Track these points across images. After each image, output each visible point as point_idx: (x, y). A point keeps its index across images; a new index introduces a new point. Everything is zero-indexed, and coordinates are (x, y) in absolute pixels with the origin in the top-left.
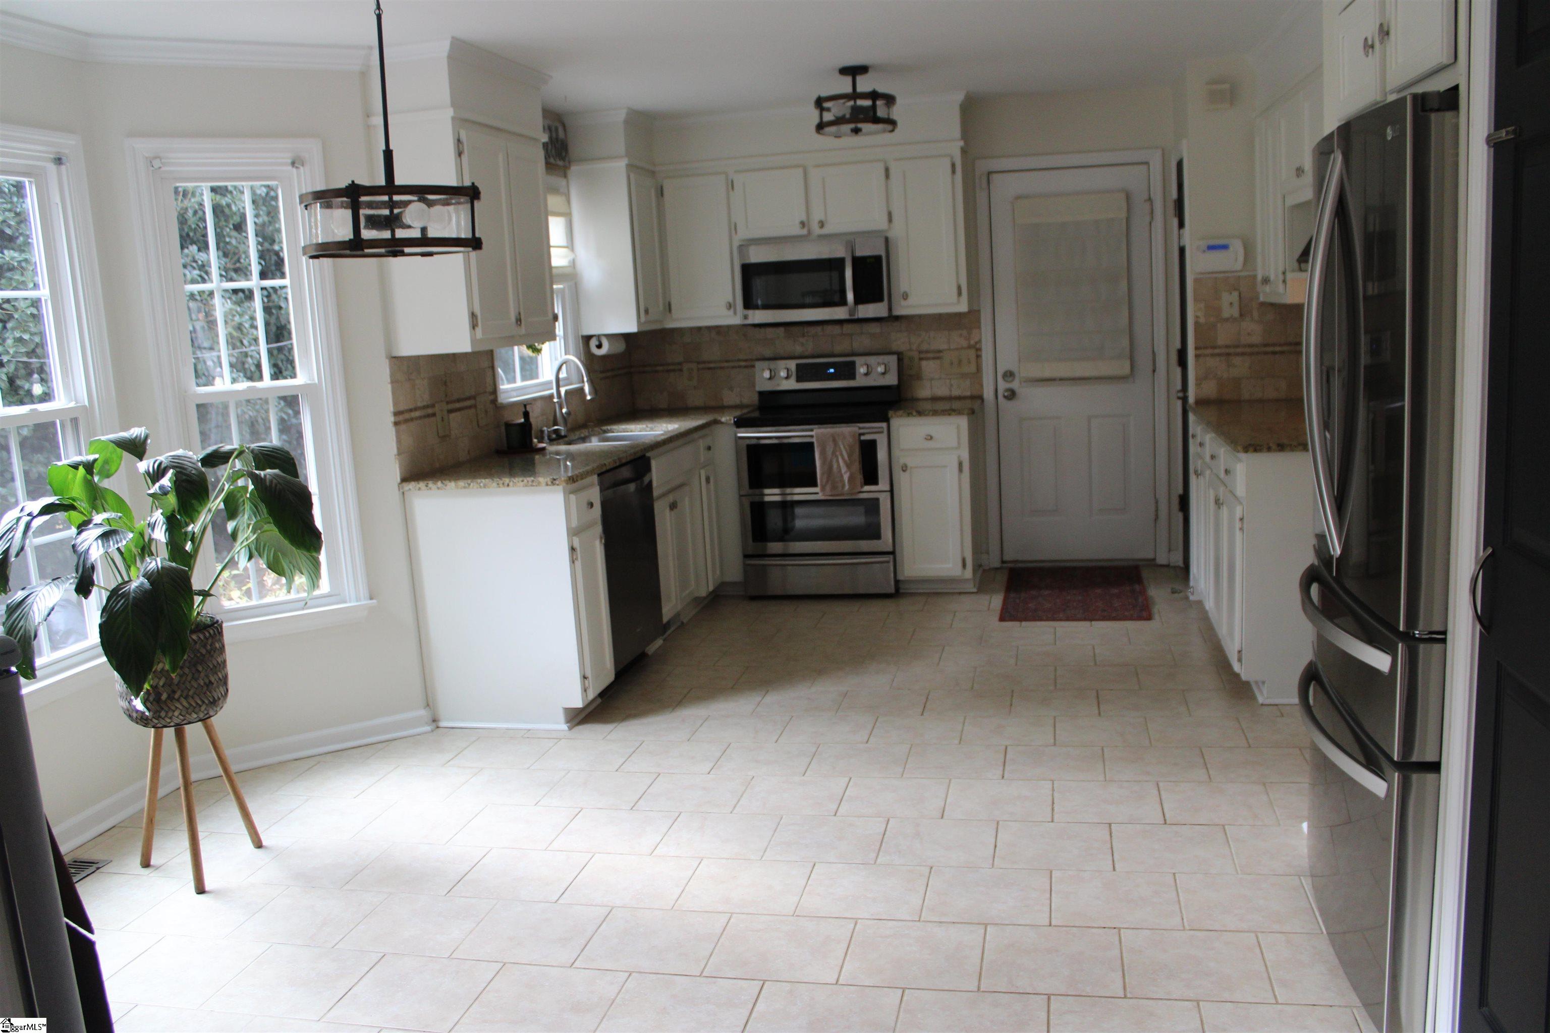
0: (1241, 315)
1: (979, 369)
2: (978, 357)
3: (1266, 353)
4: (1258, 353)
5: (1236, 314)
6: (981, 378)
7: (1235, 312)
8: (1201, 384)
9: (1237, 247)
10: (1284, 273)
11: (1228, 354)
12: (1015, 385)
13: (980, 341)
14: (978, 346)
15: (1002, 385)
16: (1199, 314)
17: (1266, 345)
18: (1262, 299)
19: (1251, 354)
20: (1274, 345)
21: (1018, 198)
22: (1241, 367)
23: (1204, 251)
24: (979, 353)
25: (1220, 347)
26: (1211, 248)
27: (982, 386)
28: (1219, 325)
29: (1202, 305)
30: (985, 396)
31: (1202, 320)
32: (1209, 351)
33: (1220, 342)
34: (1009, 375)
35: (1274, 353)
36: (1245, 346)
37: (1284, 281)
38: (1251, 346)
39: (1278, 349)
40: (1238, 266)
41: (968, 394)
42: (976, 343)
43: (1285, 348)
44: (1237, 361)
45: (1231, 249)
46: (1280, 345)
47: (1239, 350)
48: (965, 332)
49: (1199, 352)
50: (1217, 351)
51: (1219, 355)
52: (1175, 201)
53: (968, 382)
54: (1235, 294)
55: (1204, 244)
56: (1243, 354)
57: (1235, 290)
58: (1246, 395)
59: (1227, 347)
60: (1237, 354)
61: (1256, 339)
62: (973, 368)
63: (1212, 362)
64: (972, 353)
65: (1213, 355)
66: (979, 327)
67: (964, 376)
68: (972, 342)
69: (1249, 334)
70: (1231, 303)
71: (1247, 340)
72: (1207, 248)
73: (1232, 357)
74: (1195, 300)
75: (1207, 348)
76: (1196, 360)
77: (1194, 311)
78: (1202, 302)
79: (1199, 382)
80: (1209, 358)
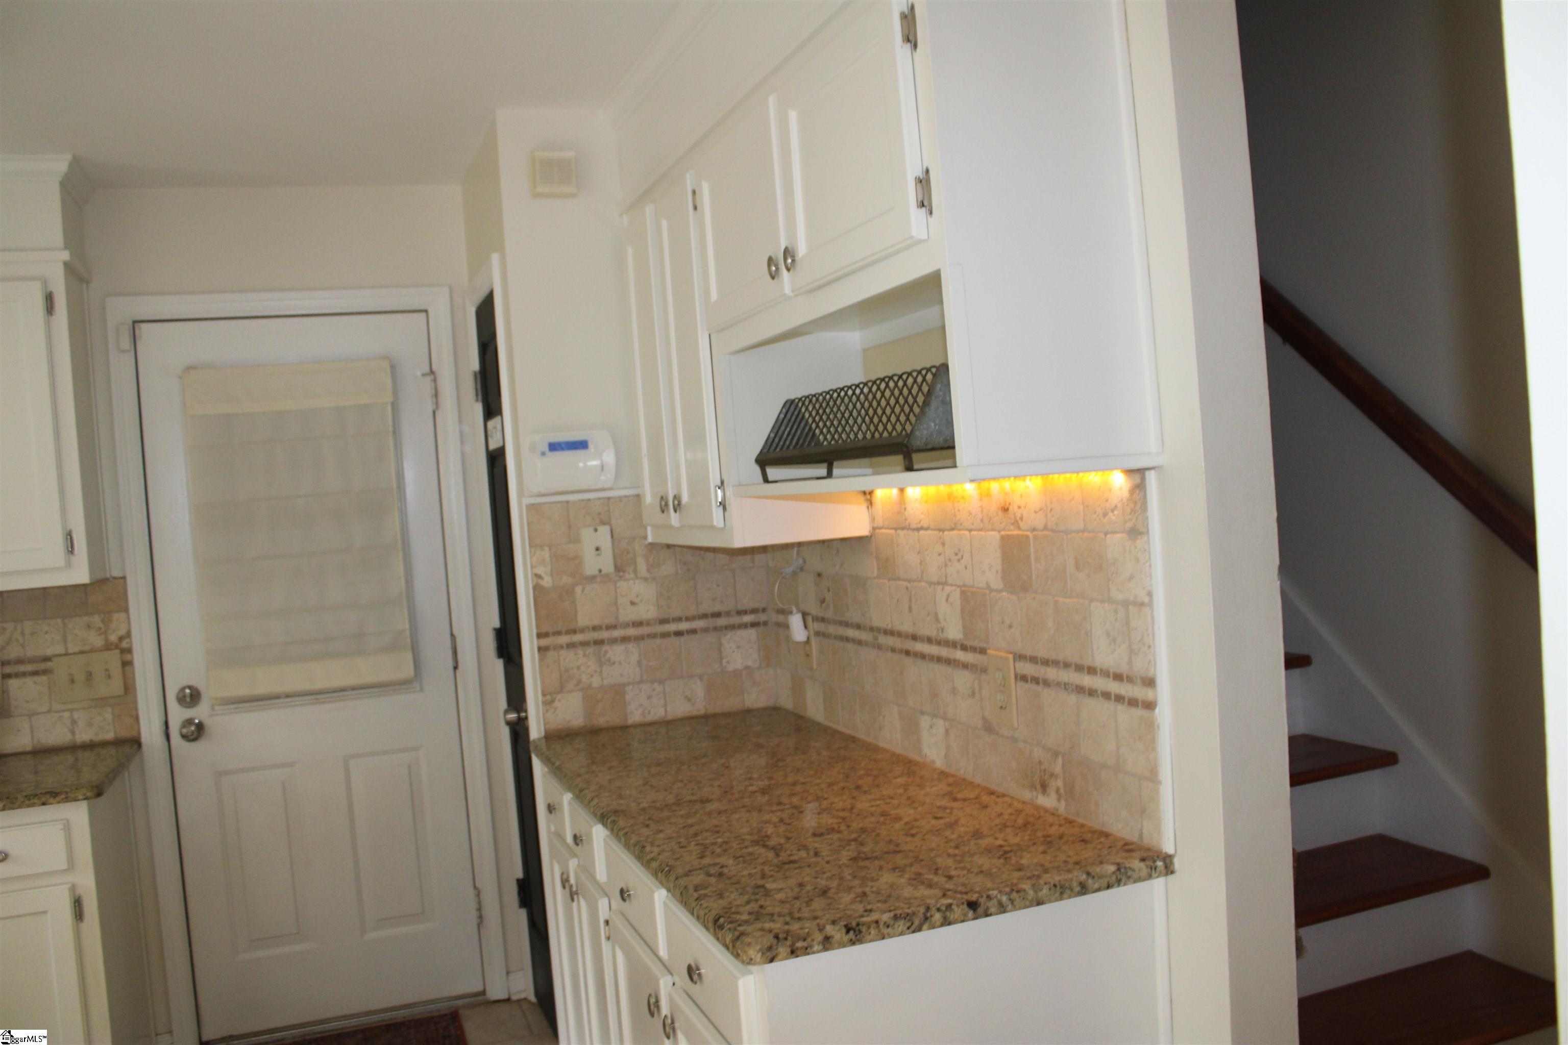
0: (619, 569)
1: (129, 688)
2: (127, 664)
3: (665, 635)
4: (653, 636)
5: (608, 567)
6: (135, 702)
7: (606, 563)
8: (553, 701)
9: (601, 442)
11: (599, 643)
12: (200, 713)
13: (128, 635)
14: (124, 644)
15: (178, 714)
16: (540, 570)
17: (663, 621)
18: (651, 538)
19: (639, 638)
20: (679, 619)
21: (189, 368)
22: (625, 662)
23: (543, 454)
24: (128, 657)
25: (582, 631)
26: (554, 447)
27: (137, 718)
28: (578, 590)
29: (546, 554)
30: (145, 737)
31: (547, 582)
32: (564, 639)
33: (583, 620)
34: (191, 697)
35: (678, 634)
36: (626, 625)
37: (722, 505)
38: (638, 624)
39: (684, 626)
40: (609, 478)
41: (110, 736)
42: (121, 639)
43: (699, 624)
44: (616, 652)
45: (591, 446)
46: (688, 619)
47: (617, 633)
48: (96, 620)
49: (545, 642)
50: (578, 638)
51: (584, 644)
52: (475, 373)
53: (108, 715)
54: (604, 530)
55: (542, 439)
56: (625, 639)
57: (603, 523)
58: (635, 716)
59: (595, 628)
60: (614, 641)
61: (647, 611)
62: (116, 687)
63: (569, 659)
64: (114, 659)
65: (571, 646)
66: (126, 610)
67: (101, 702)
68: (113, 638)
69: (633, 603)
70: (597, 549)
71: (628, 614)
72: (546, 448)
73: (605, 648)
74: (530, 546)
75: (558, 633)
76: (541, 659)
77: (532, 567)
78: (547, 549)
79: (549, 698)
80: (563, 653)
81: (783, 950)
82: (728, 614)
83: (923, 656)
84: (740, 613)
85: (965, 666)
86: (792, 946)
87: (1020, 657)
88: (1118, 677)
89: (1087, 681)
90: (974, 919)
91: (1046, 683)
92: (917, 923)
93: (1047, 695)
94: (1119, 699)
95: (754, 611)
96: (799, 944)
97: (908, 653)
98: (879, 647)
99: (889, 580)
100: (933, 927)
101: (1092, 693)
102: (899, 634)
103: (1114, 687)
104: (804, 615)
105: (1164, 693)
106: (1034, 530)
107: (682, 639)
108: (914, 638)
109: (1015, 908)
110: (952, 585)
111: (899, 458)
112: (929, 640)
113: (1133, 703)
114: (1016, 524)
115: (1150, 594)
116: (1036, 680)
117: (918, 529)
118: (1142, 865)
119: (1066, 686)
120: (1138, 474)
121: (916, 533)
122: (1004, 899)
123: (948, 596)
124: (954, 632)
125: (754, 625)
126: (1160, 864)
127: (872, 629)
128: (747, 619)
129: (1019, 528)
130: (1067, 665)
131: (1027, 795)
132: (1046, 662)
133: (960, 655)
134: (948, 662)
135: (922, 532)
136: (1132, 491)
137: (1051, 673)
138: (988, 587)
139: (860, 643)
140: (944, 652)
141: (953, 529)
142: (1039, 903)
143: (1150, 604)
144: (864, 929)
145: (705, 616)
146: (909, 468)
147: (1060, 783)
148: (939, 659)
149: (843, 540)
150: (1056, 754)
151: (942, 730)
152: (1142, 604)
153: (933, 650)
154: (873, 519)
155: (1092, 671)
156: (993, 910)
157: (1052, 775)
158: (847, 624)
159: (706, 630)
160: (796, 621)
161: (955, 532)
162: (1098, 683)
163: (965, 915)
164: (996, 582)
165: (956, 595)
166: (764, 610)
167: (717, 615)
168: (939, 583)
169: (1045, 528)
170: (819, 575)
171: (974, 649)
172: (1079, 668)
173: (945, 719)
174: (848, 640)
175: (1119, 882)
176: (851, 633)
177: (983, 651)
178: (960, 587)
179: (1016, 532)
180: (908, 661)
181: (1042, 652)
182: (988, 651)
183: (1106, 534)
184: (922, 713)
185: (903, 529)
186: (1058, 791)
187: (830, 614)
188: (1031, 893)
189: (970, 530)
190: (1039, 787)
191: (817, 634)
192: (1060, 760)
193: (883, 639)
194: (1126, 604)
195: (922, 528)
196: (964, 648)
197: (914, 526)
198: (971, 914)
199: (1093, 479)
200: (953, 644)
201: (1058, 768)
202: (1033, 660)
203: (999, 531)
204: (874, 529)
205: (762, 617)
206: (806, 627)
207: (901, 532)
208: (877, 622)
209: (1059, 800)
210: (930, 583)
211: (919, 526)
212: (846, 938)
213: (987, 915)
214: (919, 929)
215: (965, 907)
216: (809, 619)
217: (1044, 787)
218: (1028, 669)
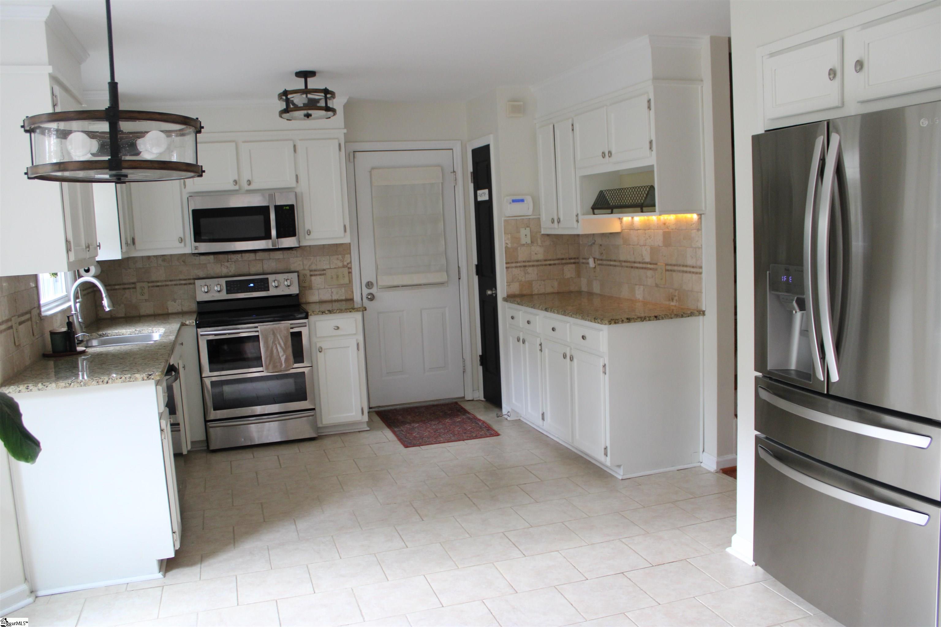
0: (532, 242)
1: (351, 281)
2: (350, 273)
3: (546, 265)
4: (542, 265)
5: (529, 241)
6: (352, 286)
8: (510, 285)
9: (529, 200)
10: (577, 216)
11: (525, 266)
12: (374, 291)
13: (351, 262)
14: (349, 266)
15: (366, 291)
16: (507, 242)
17: (546, 260)
18: (543, 232)
19: (538, 266)
20: (550, 260)
21: (373, 168)
22: (533, 273)
23: (510, 203)
24: (350, 270)
26: (514, 201)
27: (353, 292)
28: (519, 248)
29: (510, 236)
30: (355, 299)
31: (509, 246)
32: (514, 265)
33: (520, 259)
34: (369, 285)
35: (550, 265)
36: (534, 261)
37: (577, 221)
38: (538, 261)
39: (552, 262)
40: (530, 212)
41: (344, 298)
42: (348, 264)
43: (556, 262)
44: (530, 270)
45: (525, 202)
46: (553, 260)
47: (531, 264)
48: (340, 257)
49: (508, 265)
50: (518, 264)
51: (520, 267)
52: (471, 173)
53: (343, 290)
54: (528, 229)
55: (510, 198)
56: (533, 266)
57: (528, 227)
58: (535, 292)
59: (524, 262)
60: (530, 266)
61: (540, 257)
62: (346, 280)
63: (516, 271)
64: (346, 270)
65: (516, 267)
66: (350, 253)
67: (341, 286)
68: (345, 263)
69: (536, 254)
70: (526, 235)
71: (535, 257)
72: (511, 201)
73: (527, 268)
74: (505, 233)
75: (512, 263)
76: (507, 271)
77: (505, 240)
78: (510, 234)
79: (509, 284)
80: (514, 269)
81: (613, 322)
82: (566, 259)
83: (637, 268)
84: (570, 259)
85: (651, 269)
86: (615, 321)
87: (666, 265)
88: (693, 267)
89: (685, 269)
90: (656, 320)
91: (674, 271)
92: (643, 319)
93: (674, 274)
94: (693, 273)
95: (574, 258)
96: (617, 321)
97: (632, 267)
98: (622, 266)
99: (627, 245)
100: (646, 321)
101: (686, 272)
102: (629, 262)
103: (692, 270)
104: (594, 259)
105: (704, 270)
106: (672, 229)
107: (551, 267)
108: (635, 262)
109: (666, 319)
110: (647, 246)
111: (639, 209)
112: (640, 263)
113: (697, 273)
114: (667, 228)
115: (702, 245)
116: (671, 271)
117: (637, 230)
118: (697, 312)
119: (679, 271)
120: (700, 215)
121: (637, 231)
122: (663, 316)
123: (646, 249)
124: (648, 259)
125: (574, 263)
126: (702, 312)
127: (620, 261)
128: (572, 261)
129: (668, 229)
130: (680, 265)
131: (667, 303)
132: (674, 265)
133: (649, 266)
134: (645, 268)
135: (639, 231)
136: (698, 219)
137: (676, 268)
138: (659, 246)
139: (615, 266)
140: (644, 266)
141: (648, 230)
142: (672, 318)
143: (702, 248)
144: (631, 319)
145: (559, 259)
146: (642, 212)
147: (677, 298)
148: (642, 268)
149: (611, 233)
150: (676, 290)
151: (642, 289)
152: (699, 248)
153: (641, 265)
154: (622, 227)
155: (686, 266)
156: (660, 319)
157: (675, 296)
158: (611, 260)
159: (559, 264)
160: (591, 261)
161: (649, 231)
162: (688, 269)
163: (654, 319)
164: (661, 244)
165: (649, 249)
166: (578, 258)
167: (563, 259)
168: (643, 245)
169: (676, 229)
170: (601, 245)
171: (654, 264)
172: (683, 266)
173: (643, 285)
174: (611, 265)
175: (691, 316)
176: (612, 263)
177: (656, 264)
178: (650, 246)
179: (667, 230)
180: (632, 269)
181: (674, 262)
182: (658, 264)
183: (692, 230)
184: (636, 285)
185: (632, 230)
186: (676, 300)
187: (604, 258)
188: (670, 316)
189: (654, 230)
190: (671, 300)
191: (599, 265)
192: (677, 292)
193: (624, 264)
194: (696, 248)
195: (639, 229)
196: (651, 264)
197: (636, 229)
198: (655, 319)
199: (689, 216)
200: (647, 263)
201: (676, 294)
202: (671, 265)
203: (663, 230)
204: (622, 230)
205: (577, 261)
206: (595, 263)
207: (632, 231)
208: (622, 258)
209: (676, 303)
210: (640, 246)
211: (638, 229)
212: (627, 321)
213: (659, 319)
214: (643, 321)
215: (654, 317)
216: (596, 260)
217: (673, 300)
218: (669, 268)
